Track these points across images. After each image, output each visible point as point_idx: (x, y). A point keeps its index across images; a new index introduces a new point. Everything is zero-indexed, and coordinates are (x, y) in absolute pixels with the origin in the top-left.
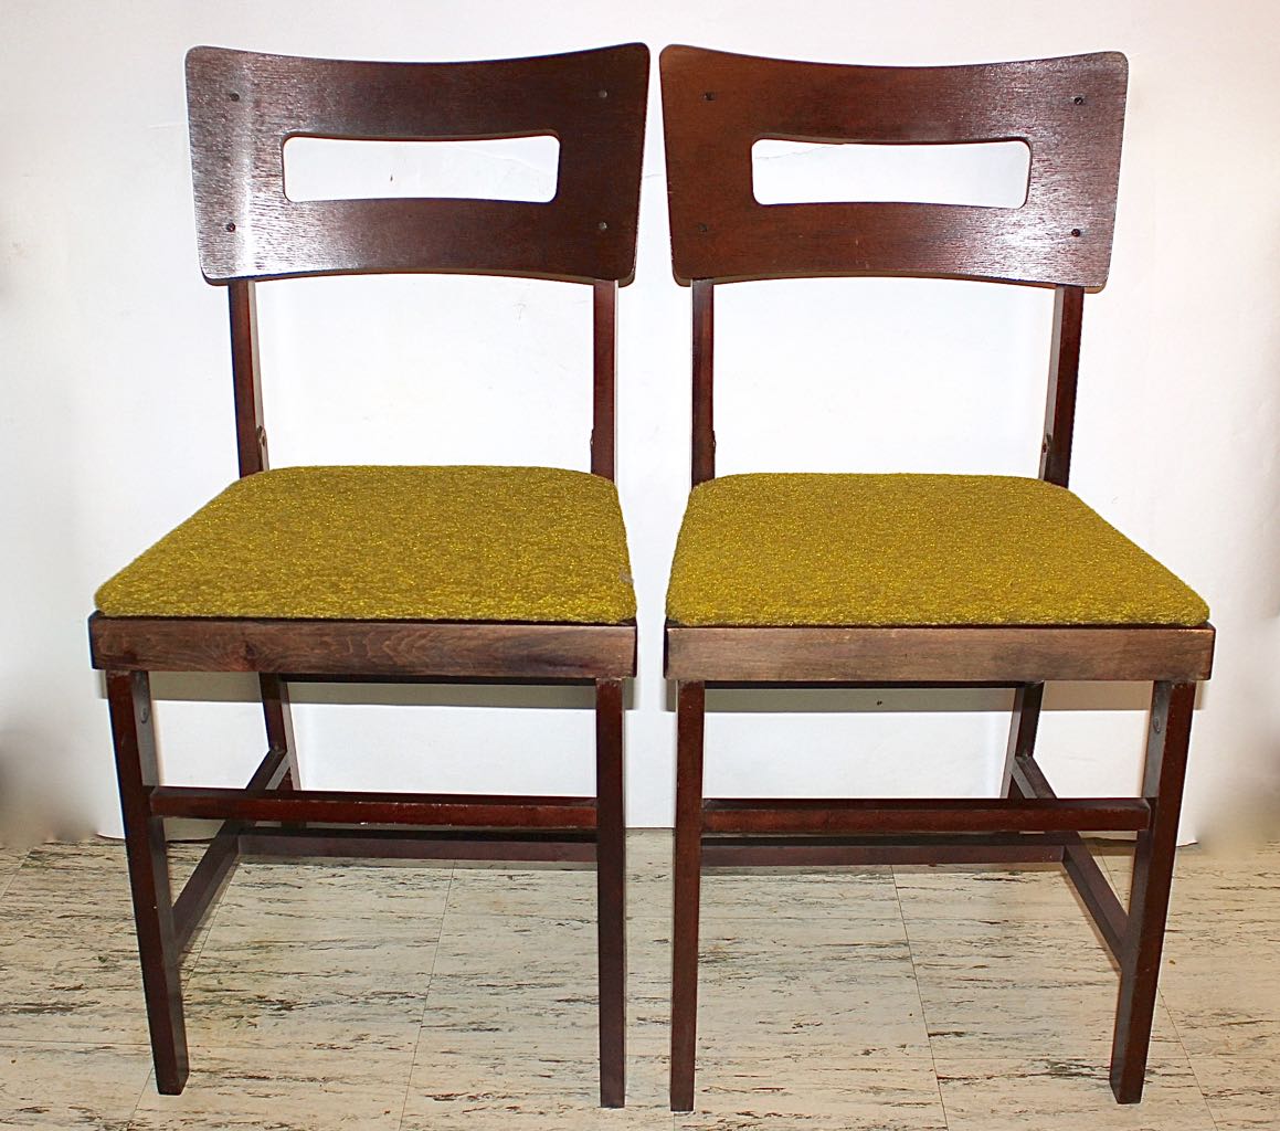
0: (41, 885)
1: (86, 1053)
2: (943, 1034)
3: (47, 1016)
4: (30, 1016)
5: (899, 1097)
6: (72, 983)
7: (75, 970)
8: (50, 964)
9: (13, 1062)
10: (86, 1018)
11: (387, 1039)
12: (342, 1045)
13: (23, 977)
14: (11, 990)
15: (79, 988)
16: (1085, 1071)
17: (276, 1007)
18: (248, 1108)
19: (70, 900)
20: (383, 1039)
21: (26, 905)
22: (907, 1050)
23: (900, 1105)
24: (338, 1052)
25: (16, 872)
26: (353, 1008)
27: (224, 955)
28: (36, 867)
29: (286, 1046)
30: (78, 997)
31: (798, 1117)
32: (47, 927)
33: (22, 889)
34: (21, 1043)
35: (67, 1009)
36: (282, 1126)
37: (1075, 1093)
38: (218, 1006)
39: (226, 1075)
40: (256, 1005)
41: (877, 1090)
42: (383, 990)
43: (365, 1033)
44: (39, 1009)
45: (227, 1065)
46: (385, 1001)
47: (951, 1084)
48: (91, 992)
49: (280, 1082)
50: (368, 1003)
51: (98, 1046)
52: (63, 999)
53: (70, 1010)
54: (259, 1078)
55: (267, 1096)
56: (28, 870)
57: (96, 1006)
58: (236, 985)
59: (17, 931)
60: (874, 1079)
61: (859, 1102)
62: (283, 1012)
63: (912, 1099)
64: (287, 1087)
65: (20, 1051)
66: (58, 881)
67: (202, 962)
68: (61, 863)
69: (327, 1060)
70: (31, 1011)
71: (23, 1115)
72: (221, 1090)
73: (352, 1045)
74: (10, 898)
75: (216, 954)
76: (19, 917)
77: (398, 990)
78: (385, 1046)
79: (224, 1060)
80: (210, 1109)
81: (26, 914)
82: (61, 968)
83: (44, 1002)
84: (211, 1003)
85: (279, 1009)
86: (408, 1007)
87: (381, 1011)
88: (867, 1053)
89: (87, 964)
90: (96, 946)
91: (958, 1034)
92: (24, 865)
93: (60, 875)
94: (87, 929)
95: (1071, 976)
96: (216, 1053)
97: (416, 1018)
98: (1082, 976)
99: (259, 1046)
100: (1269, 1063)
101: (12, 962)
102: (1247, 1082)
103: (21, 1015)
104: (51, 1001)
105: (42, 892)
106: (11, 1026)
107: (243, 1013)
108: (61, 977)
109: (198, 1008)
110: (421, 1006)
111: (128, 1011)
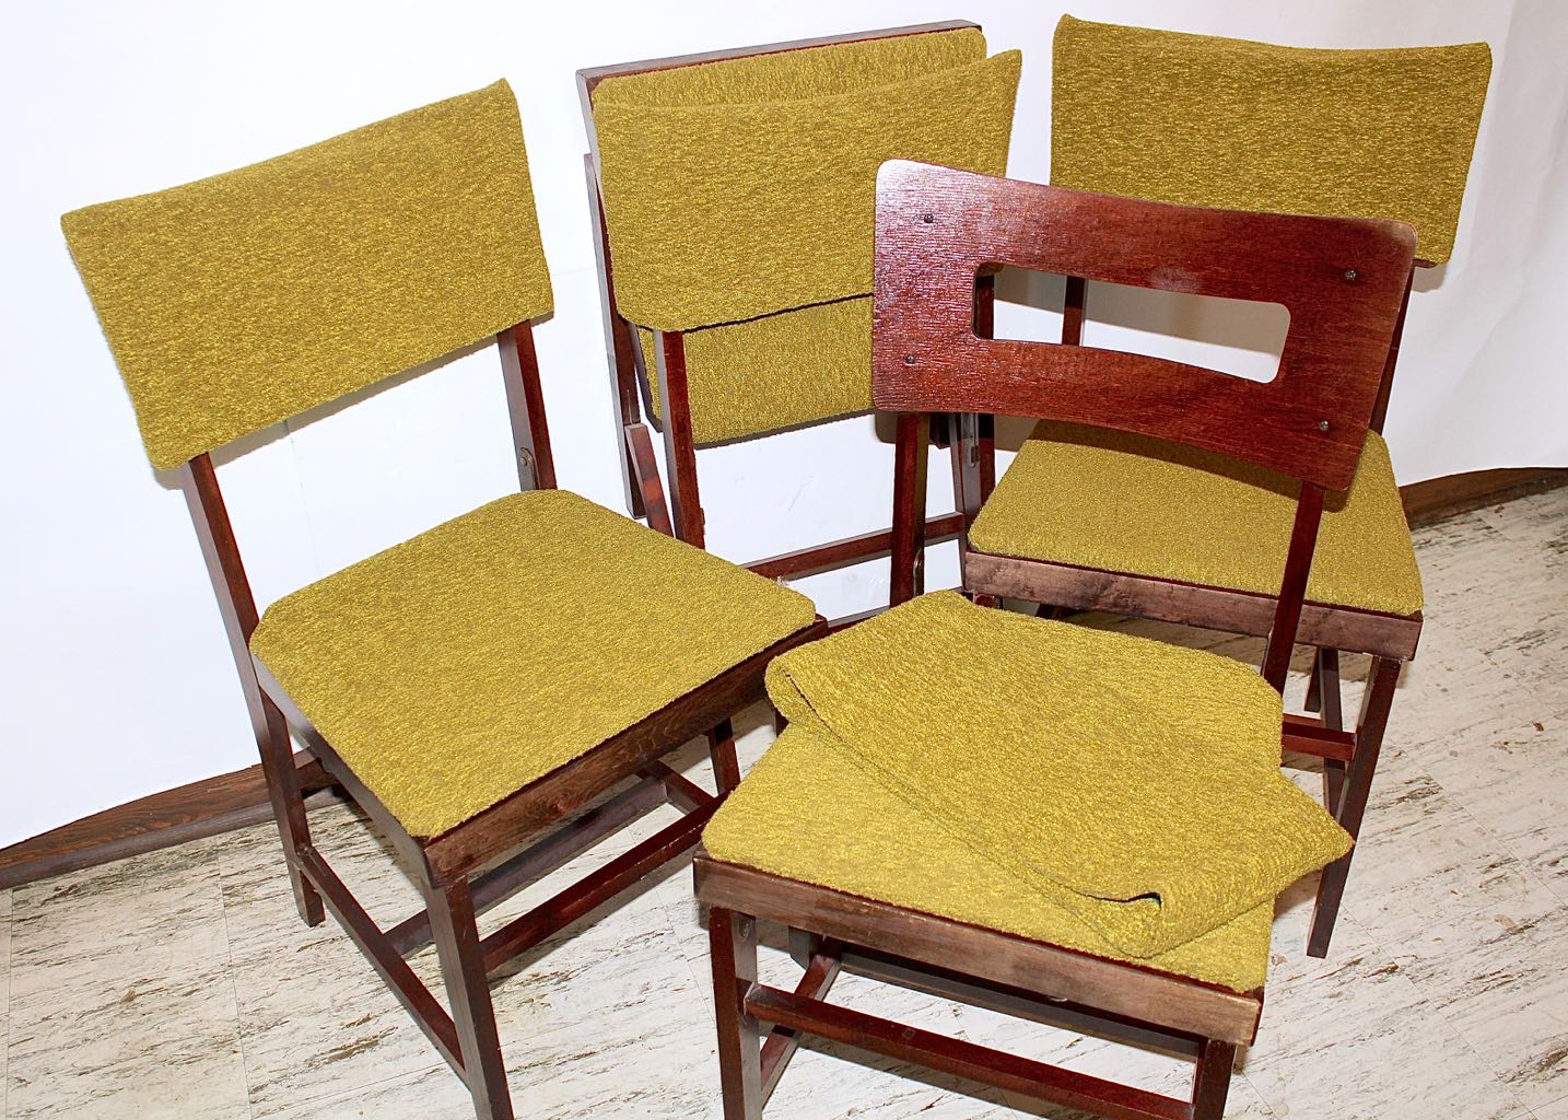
0: (256, 922)
1: (420, 1082)
3: (358, 1058)
4: (343, 1062)
6: (358, 1017)
7: (352, 1000)
8: (325, 1003)
9: (362, 1113)
10: (396, 1046)
11: (668, 981)
12: (635, 1000)
13: (311, 1025)
14: (306, 1041)
15: (368, 1019)
17: (555, 981)
18: (596, 1087)
19: (296, 929)
20: (664, 983)
21: (258, 947)
24: (635, 1008)
25: (223, 914)
26: (618, 961)
28: (239, 903)
29: (589, 1017)
30: (372, 1029)
32: (293, 964)
33: (241, 932)
34: (354, 1092)
35: (372, 1043)
36: (637, 1094)
38: (503, 996)
39: (558, 1062)
40: (536, 984)
42: (634, 935)
43: (646, 982)
44: (347, 1053)
45: (554, 1051)
46: (643, 945)
48: (382, 1019)
49: (607, 1053)
50: (629, 952)
51: (427, 1071)
52: (364, 1036)
53: (376, 1043)
54: (586, 1055)
55: (605, 1071)
56: (235, 909)
57: (396, 1032)
59: (269, 978)
62: (563, 984)
64: (616, 1057)
65: (360, 1100)
66: (271, 913)
68: (260, 892)
69: (631, 1019)
70: (341, 1057)
72: (563, 1078)
73: (643, 997)
74: (237, 945)
76: (260, 962)
77: (645, 932)
78: (670, 989)
79: (545, 1047)
80: (568, 1100)
81: (264, 957)
82: (338, 1004)
83: (346, 1043)
85: (559, 983)
86: (665, 946)
87: (645, 957)
89: (357, 992)
90: (353, 970)
92: (226, 905)
93: (268, 906)
94: (333, 954)
96: (536, 1042)
97: (678, 954)
99: (567, 1025)
101: (287, 1011)
103: (335, 1064)
104: (353, 1041)
105: (264, 929)
106: (334, 1078)
107: (531, 996)
108: (343, 1013)
110: (674, 941)
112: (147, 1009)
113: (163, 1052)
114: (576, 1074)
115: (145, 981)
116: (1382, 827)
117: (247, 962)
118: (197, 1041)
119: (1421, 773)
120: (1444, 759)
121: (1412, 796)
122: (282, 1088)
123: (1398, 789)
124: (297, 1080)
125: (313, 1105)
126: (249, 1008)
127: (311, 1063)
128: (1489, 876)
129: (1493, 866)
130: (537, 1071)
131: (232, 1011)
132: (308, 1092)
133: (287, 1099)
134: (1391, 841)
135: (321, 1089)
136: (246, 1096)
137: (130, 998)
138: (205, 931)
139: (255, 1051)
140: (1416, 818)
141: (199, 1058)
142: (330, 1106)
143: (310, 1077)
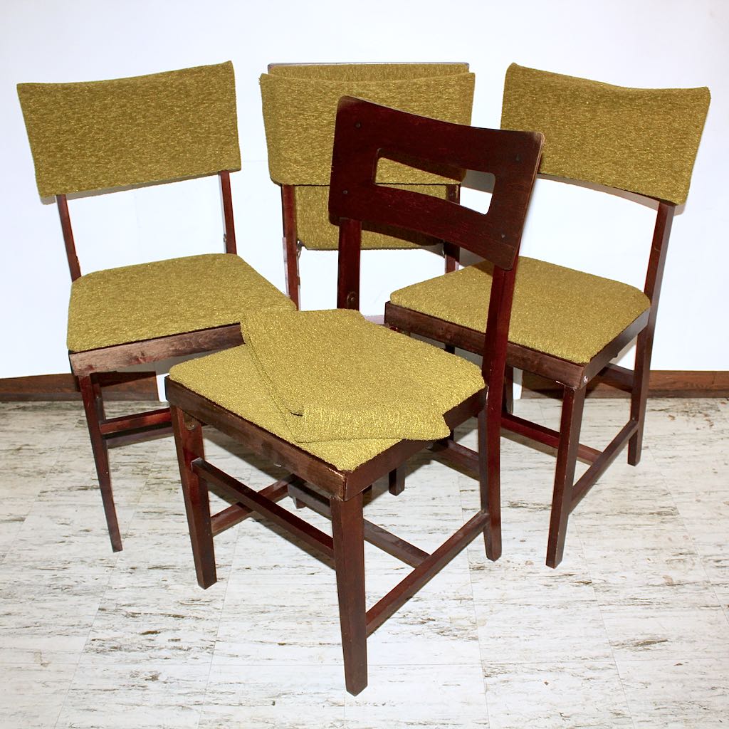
2: (466, 491)
3: (89, 492)
4: (82, 491)
5: (445, 517)
9: (76, 511)
13: (78, 475)
14: (74, 481)
16: (524, 505)
18: (175, 527)
21: (77, 444)
22: (451, 497)
23: (446, 520)
25: (73, 429)
27: (163, 463)
28: (80, 427)
31: (403, 526)
33: (75, 437)
34: (79, 503)
37: (519, 515)
39: (166, 514)
41: (436, 514)
44: (86, 489)
47: (468, 511)
56: (78, 428)
58: (169, 476)
59: (75, 455)
60: (436, 510)
61: (429, 519)
63: (450, 518)
65: (79, 506)
67: (154, 466)
70: (83, 489)
71: (82, 533)
72: (164, 520)
74: (71, 441)
75: (160, 463)
76: (75, 449)
79: (165, 508)
80: (160, 528)
81: (78, 448)
83: (88, 485)
84: (159, 484)
88: (434, 499)
91: (472, 491)
92: (76, 426)
95: (523, 465)
96: (163, 505)
98: (527, 465)
100: (601, 501)
101: (73, 469)
102: (592, 509)
103: (79, 491)
106: (75, 496)
109: (154, 486)
111: (123, 488)
112: (23, 454)
113: (17, 471)
114: (171, 520)
115: (28, 445)
116: (632, 523)
117: (70, 448)
118: (33, 470)
119: (673, 505)
120: (691, 502)
121: (659, 514)
122: (53, 494)
123: (654, 508)
124: (60, 493)
125: (61, 503)
126: (60, 464)
127: (70, 489)
128: (674, 558)
129: (681, 554)
130: (155, 515)
131: (53, 463)
132: (62, 498)
133: (52, 498)
134: (631, 530)
135: (68, 498)
136: (38, 493)
137: (19, 449)
138: (62, 433)
139: (52, 479)
140: (653, 523)
141: (29, 476)
142: (66, 505)
143: (66, 493)
